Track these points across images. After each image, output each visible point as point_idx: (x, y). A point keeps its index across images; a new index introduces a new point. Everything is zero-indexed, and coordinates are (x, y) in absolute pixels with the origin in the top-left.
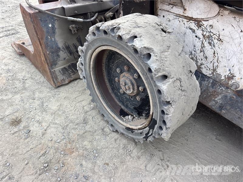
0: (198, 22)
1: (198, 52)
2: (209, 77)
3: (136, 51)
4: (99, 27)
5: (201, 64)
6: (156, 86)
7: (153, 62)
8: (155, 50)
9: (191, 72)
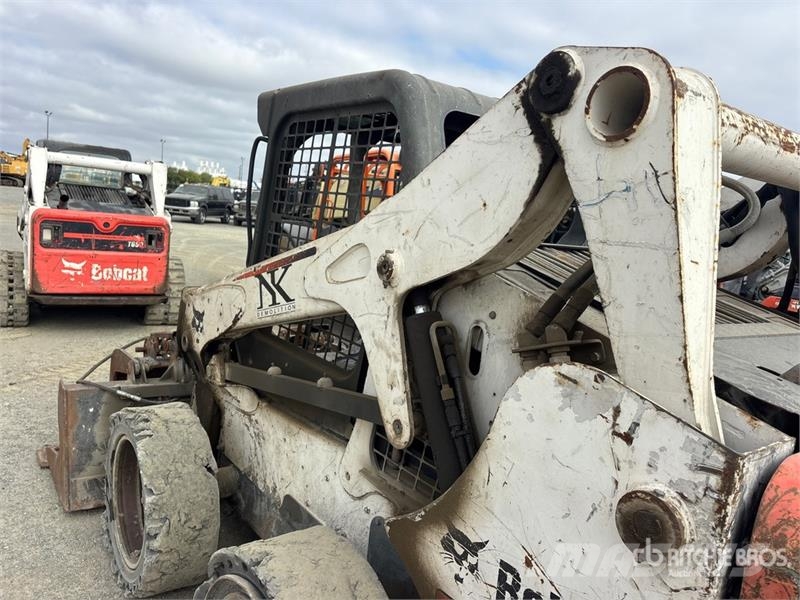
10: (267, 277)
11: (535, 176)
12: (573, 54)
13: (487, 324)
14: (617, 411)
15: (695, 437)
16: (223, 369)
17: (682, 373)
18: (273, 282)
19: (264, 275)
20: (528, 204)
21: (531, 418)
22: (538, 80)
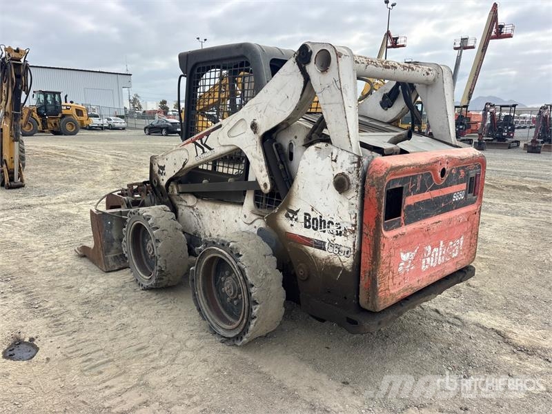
0: (193, 208)
10: (199, 142)
11: (302, 85)
12: (309, 45)
13: (294, 141)
14: (332, 154)
15: (351, 155)
16: (177, 187)
17: (348, 139)
18: (202, 143)
19: (197, 141)
20: (302, 95)
21: (309, 164)
22: (300, 53)
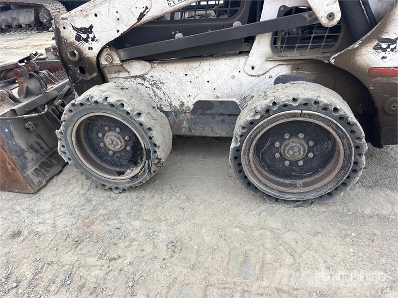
0: (142, 77)
1: (154, 97)
2: (170, 112)
3: (112, 105)
4: (74, 104)
5: (161, 105)
6: (136, 122)
7: (127, 107)
8: (124, 100)
9: (154, 108)
16: (119, 55)
